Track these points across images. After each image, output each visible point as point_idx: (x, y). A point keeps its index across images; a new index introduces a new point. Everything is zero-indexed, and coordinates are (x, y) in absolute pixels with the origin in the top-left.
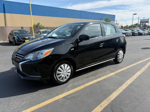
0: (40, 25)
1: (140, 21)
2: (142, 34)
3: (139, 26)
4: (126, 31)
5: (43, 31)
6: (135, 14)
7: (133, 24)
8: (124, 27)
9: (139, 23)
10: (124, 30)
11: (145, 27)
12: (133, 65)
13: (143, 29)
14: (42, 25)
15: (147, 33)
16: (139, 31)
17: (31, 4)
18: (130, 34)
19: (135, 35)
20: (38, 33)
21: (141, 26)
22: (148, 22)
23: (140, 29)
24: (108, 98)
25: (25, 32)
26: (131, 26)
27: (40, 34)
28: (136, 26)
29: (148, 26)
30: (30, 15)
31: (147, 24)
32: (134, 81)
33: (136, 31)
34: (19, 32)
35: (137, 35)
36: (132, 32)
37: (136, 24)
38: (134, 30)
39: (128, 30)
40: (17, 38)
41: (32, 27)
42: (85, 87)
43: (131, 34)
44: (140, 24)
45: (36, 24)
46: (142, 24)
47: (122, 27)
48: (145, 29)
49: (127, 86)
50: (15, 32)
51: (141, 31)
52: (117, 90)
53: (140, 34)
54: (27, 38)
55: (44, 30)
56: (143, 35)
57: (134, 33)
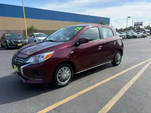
0: (33, 28)
1: (134, 24)
2: (136, 36)
3: (134, 29)
4: (121, 33)
5: (37, 35)
6: (129, 17)
7: (128, 27)
8: (119, 30)
9: (133, 26)
10: (119, 33)
11: (139, 30)
12: (129, 69)
13: (138, 32)
14: (35, 28)
15: (141, 36)
16: (133, 34)
17: (24, 7)
18: (124, 37)
19: (129, 38)
20: (32, 36)
21: (135, 29)
22: (141, 25)
23: (134, 31)
24: (103, 109)
25: (18, 36)
26: (126, 29)
27: (34, 38)
28: (130, 29)
29: (142, 28)
30: (24, 18)
31: (141, 27)
32: (130, 87)
33: (130, 33)
34: (12, 36)
35: (132, 38)
36: (127, 35)
37: (131, 27)
38: (128, 33)
39: (122, 33)
40: (9, 42)
41: (25, 31)
42: (78, 95)
43: (126, 36)
44: (135, 27)
45: (29, 27)
46: (136, 27)
47: (117, 30)
48: (139, 31)
49: (123, 93)
50: (7, 36)
51: (135, 34)
52: (113, 98)
53: (135, 37)
54: (20, 41)
55: (38, 33)
56: (137, 38)
57: (129, 36)
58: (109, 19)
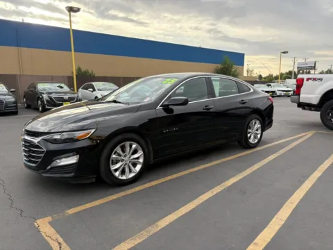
6: (284, 53)
20: (88, 88)
22: (313, 68)
27: (92, 91)
28: (289, 76)
31: (312, 72)
37: (290, 73)
40: (47, 98)
44: (299, 72)
47: (260, 77)
54: (67, 98)
58: (243, 55)
